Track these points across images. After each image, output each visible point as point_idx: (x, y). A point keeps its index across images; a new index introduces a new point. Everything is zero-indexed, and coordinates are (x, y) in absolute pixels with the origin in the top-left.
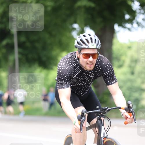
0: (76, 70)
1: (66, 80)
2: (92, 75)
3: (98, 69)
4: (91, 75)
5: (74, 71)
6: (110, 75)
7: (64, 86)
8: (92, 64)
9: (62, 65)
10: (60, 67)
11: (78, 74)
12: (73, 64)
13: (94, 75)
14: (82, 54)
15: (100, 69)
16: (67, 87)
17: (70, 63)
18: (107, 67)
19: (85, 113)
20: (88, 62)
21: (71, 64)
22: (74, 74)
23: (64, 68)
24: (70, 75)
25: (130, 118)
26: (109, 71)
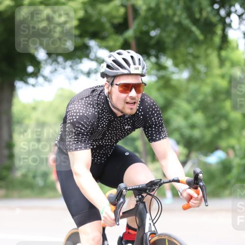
0: (101, 118)
1: (84, 135)
2: (128, 126)
3: (138, 114)
4: (126, 125)
5: (98, 118)
6: (158, 124)
7: (81, 145)
8: (135, 103)
9: (76, 108)
10: (74, 113)
11: (105, 125)
12: (96, 106)
13: (130, 126)
14: (116, 85)
15: (141, 114)
16: (86, 148)
17: (91, 105)
18: (153, 109)
19: (124, 191)
20: (128, 100)
21: (93, 107)
22: (98, 124)
23: (81, 114)
24: (92, 125)
25: (196, 199)
26: (156, 116)
